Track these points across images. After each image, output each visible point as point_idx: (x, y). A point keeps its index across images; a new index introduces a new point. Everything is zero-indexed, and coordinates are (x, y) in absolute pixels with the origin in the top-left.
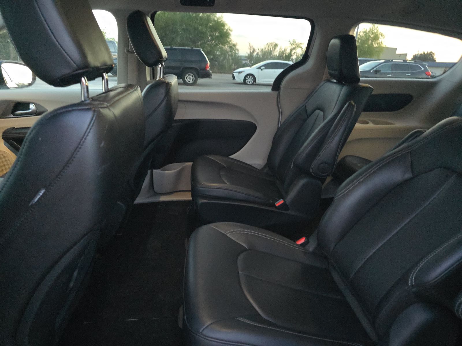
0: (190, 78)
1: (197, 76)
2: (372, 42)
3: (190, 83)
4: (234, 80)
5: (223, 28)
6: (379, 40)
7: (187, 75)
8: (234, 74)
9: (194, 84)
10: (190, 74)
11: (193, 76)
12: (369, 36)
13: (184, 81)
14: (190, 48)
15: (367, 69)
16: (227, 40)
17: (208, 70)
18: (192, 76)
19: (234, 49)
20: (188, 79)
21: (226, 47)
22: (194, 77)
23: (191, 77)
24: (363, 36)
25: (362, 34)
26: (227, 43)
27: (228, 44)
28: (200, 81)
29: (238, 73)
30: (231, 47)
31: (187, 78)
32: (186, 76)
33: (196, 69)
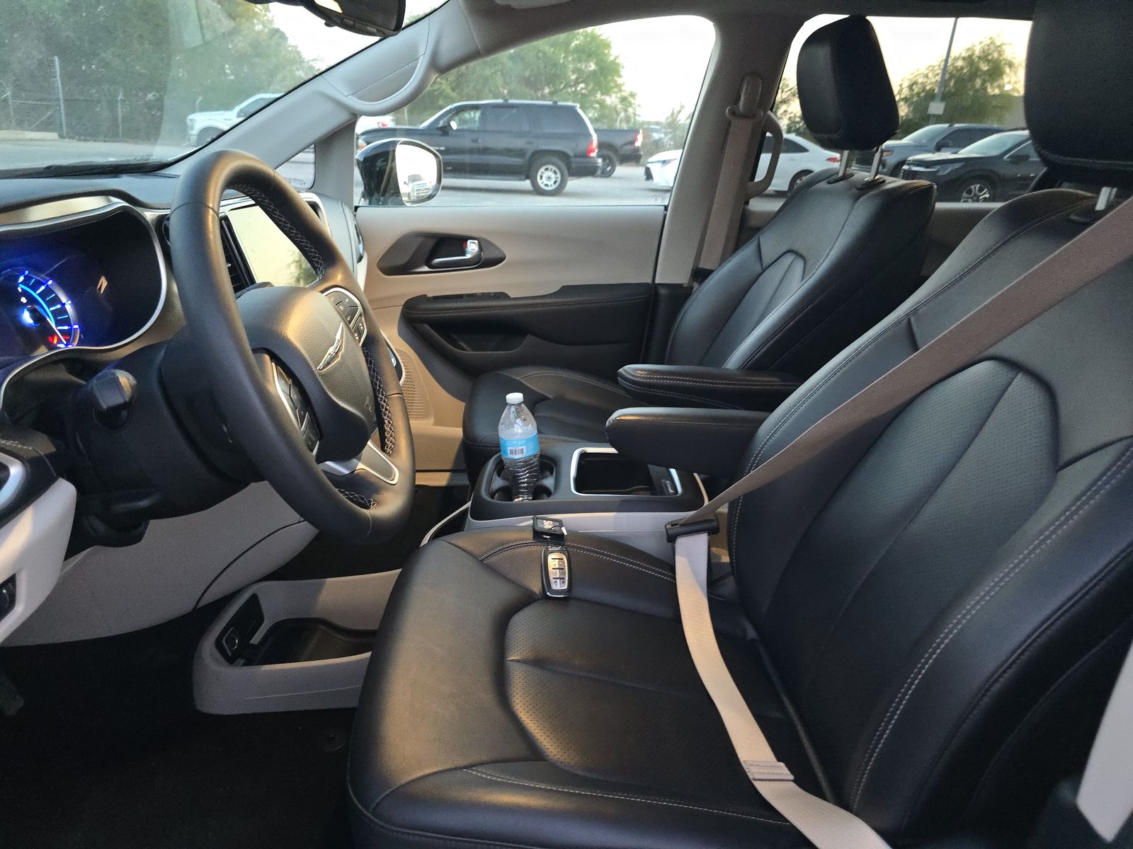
0: (549, 178)
1: (566, 172)
2: (984, 82)
3: (549, 188)
4: (650, 181)
5: (606, 51)
6: (1002, 79)
7: (542, 169)
8: (649, 165)
9: (558, 192)
10: (550, 167)
11: (557, 171)
12: (978, 69)
13: (534, 183)
14: (550, 103)
15: (995, 153)
16: (615, 82)
17: (593, 158)
18: (555, 172)
19: (631, 104)
20: (544, 178)
21: (612, 100)
22: (559, 175)
23: (553, 176)
24: (962, 68)
25: (960, 63)
26: (616, 90)
27: (617, 93)
28: (573, 184)
29: (660, 164)
30: (623, 99)
31: (541, 177)
32: (539, 173)
33: (563, 156)
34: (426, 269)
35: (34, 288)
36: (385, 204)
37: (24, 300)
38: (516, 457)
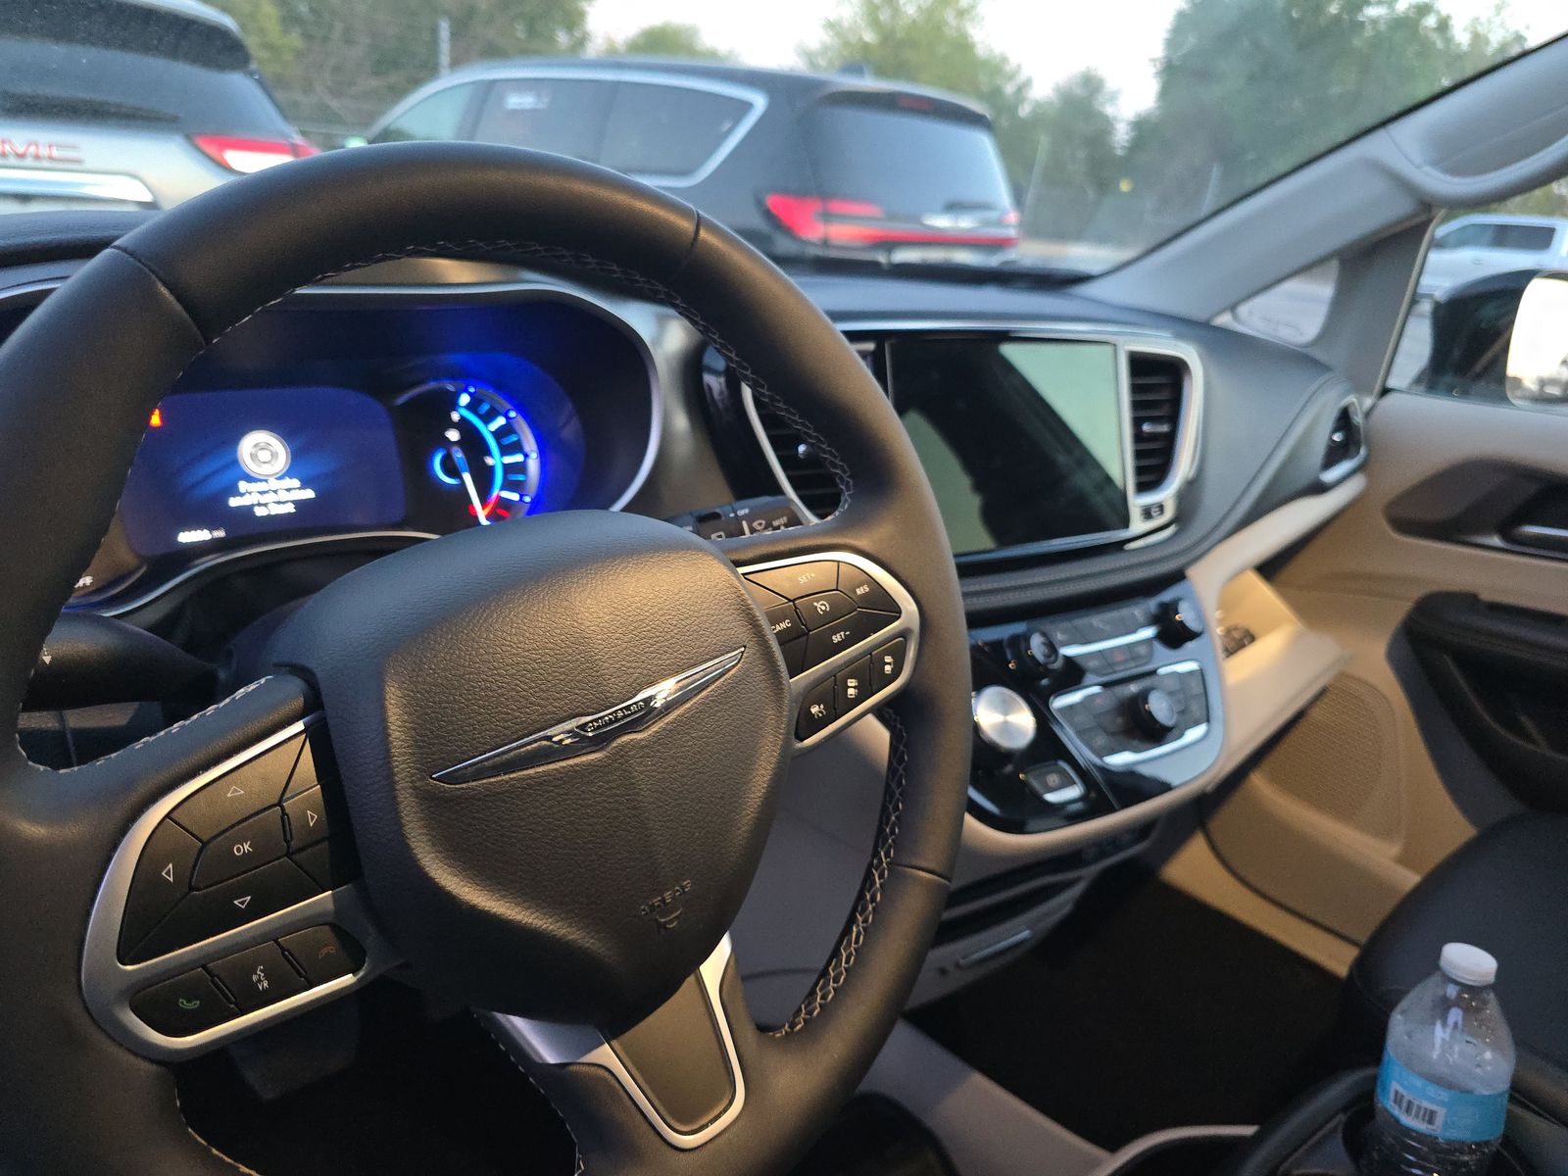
34: (1496, 541)
35: (487, 418)
36: (1465, 394)
37: (453, 435)
38: (1408, 1120)
